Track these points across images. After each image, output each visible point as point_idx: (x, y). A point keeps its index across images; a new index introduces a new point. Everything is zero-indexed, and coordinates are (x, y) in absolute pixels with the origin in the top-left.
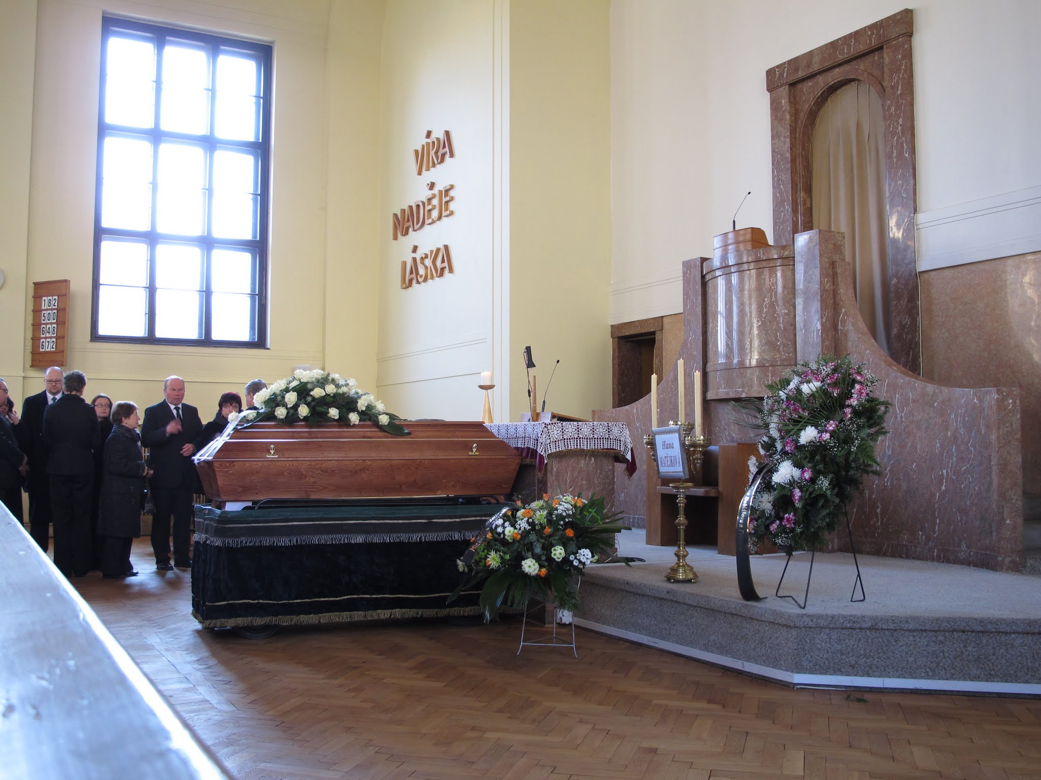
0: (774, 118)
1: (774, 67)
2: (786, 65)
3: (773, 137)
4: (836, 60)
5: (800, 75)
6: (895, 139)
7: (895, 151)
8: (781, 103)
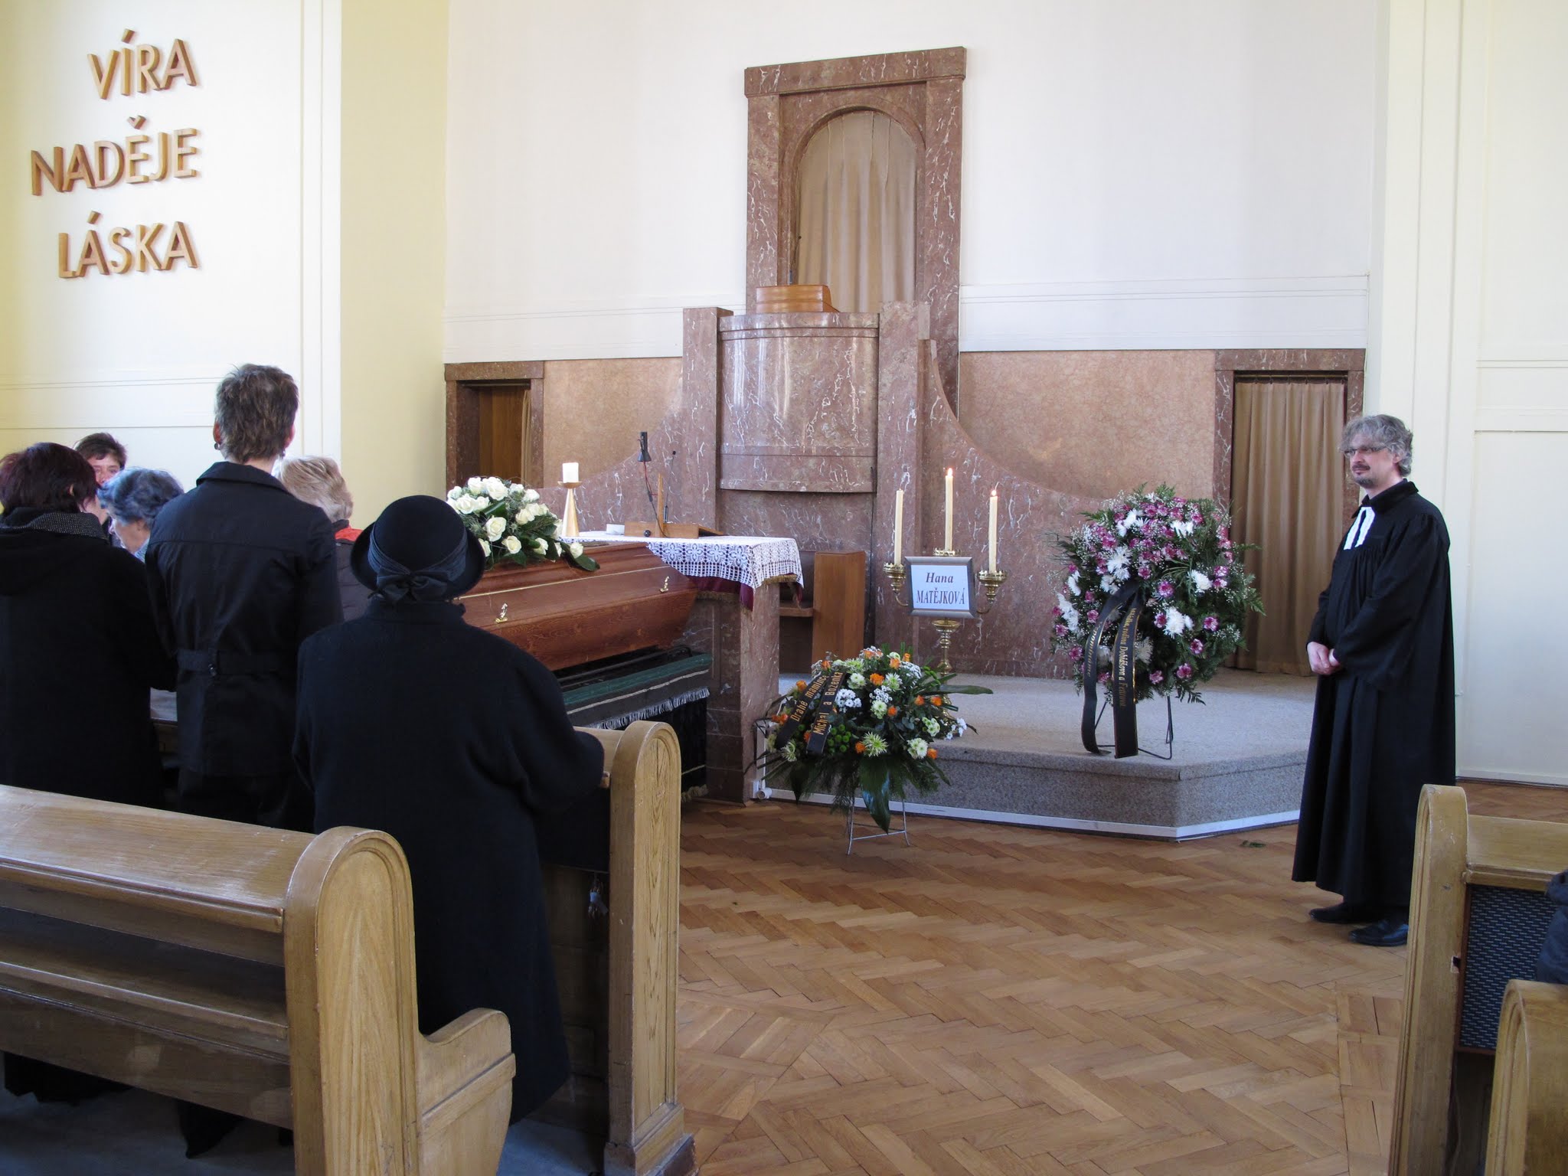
0: (753, 131)
1: (758, 68)
2: (778, 70)
3: (750, 156)
4: (857, 82)
5: (799, 88)
6: (938, 194)
7: (936, 210)
8: (767, 116)
